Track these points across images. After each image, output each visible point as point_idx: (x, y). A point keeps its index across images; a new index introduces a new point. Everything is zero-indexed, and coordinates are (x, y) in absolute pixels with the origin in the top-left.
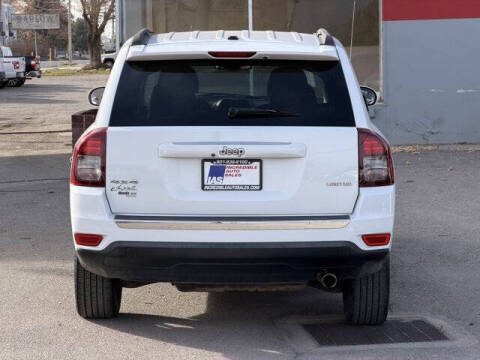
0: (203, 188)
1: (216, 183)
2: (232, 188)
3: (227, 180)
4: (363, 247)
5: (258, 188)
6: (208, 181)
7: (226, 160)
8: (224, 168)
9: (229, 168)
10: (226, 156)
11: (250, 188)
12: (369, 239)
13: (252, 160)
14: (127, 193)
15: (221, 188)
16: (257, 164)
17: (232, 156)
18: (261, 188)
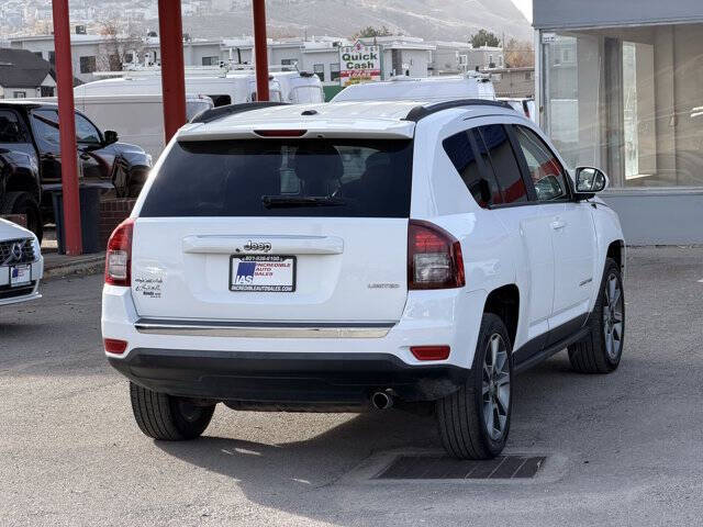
0: (230, 288)
1: (245, 283)
2: (262, 289)
3: (257, 280)
4: (411, 360)
5: (290, 289)
6: (237, 281)
7: (256, 256)
8: (254, 265)
9: (260, 266)
10: (252, 252)
11: (282, 289)
12: (419, 352)
13: (284, 257)
14: (151, 294)
15: (251, 288)
16: (290, 261)
17: (258, 252)
18: (294, 289)
